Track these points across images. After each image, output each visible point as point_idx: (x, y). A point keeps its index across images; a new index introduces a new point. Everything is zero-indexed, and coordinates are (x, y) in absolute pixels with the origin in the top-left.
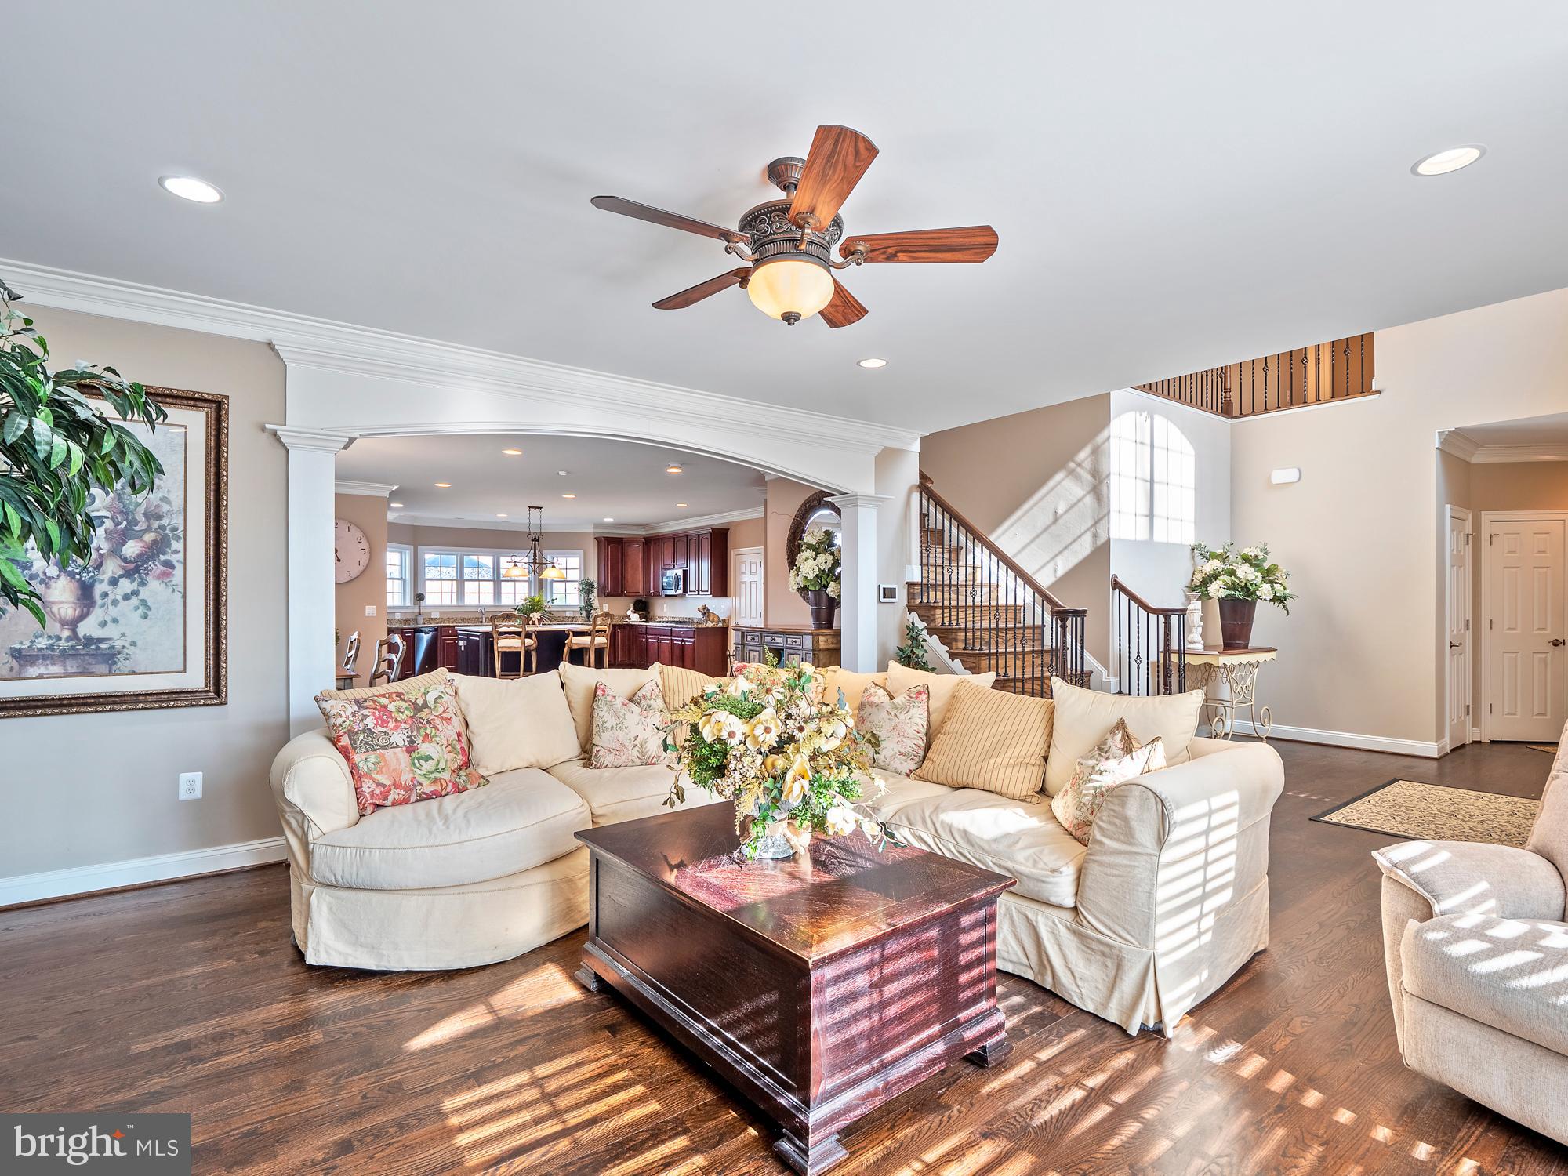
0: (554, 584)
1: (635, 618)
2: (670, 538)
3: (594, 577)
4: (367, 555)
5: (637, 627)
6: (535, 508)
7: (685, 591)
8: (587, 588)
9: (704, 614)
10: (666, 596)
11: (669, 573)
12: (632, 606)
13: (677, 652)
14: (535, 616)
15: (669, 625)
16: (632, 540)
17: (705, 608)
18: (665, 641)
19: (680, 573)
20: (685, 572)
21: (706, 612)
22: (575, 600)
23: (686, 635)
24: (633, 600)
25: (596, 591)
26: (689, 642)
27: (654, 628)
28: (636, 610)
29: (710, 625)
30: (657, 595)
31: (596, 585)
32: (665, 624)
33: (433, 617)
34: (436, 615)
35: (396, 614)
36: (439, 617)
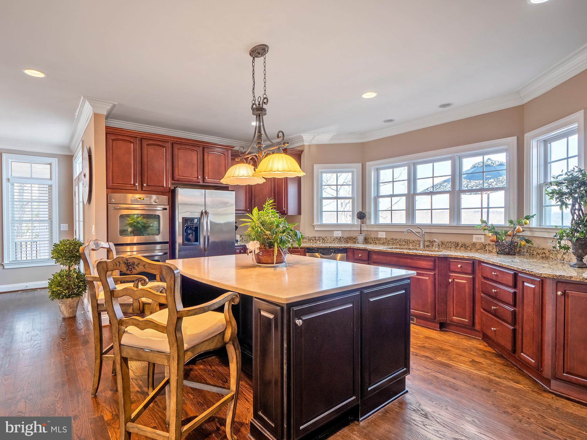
33: (379, 236)
34: (382, 235)
35: (334, 231)
36: (384, 237)
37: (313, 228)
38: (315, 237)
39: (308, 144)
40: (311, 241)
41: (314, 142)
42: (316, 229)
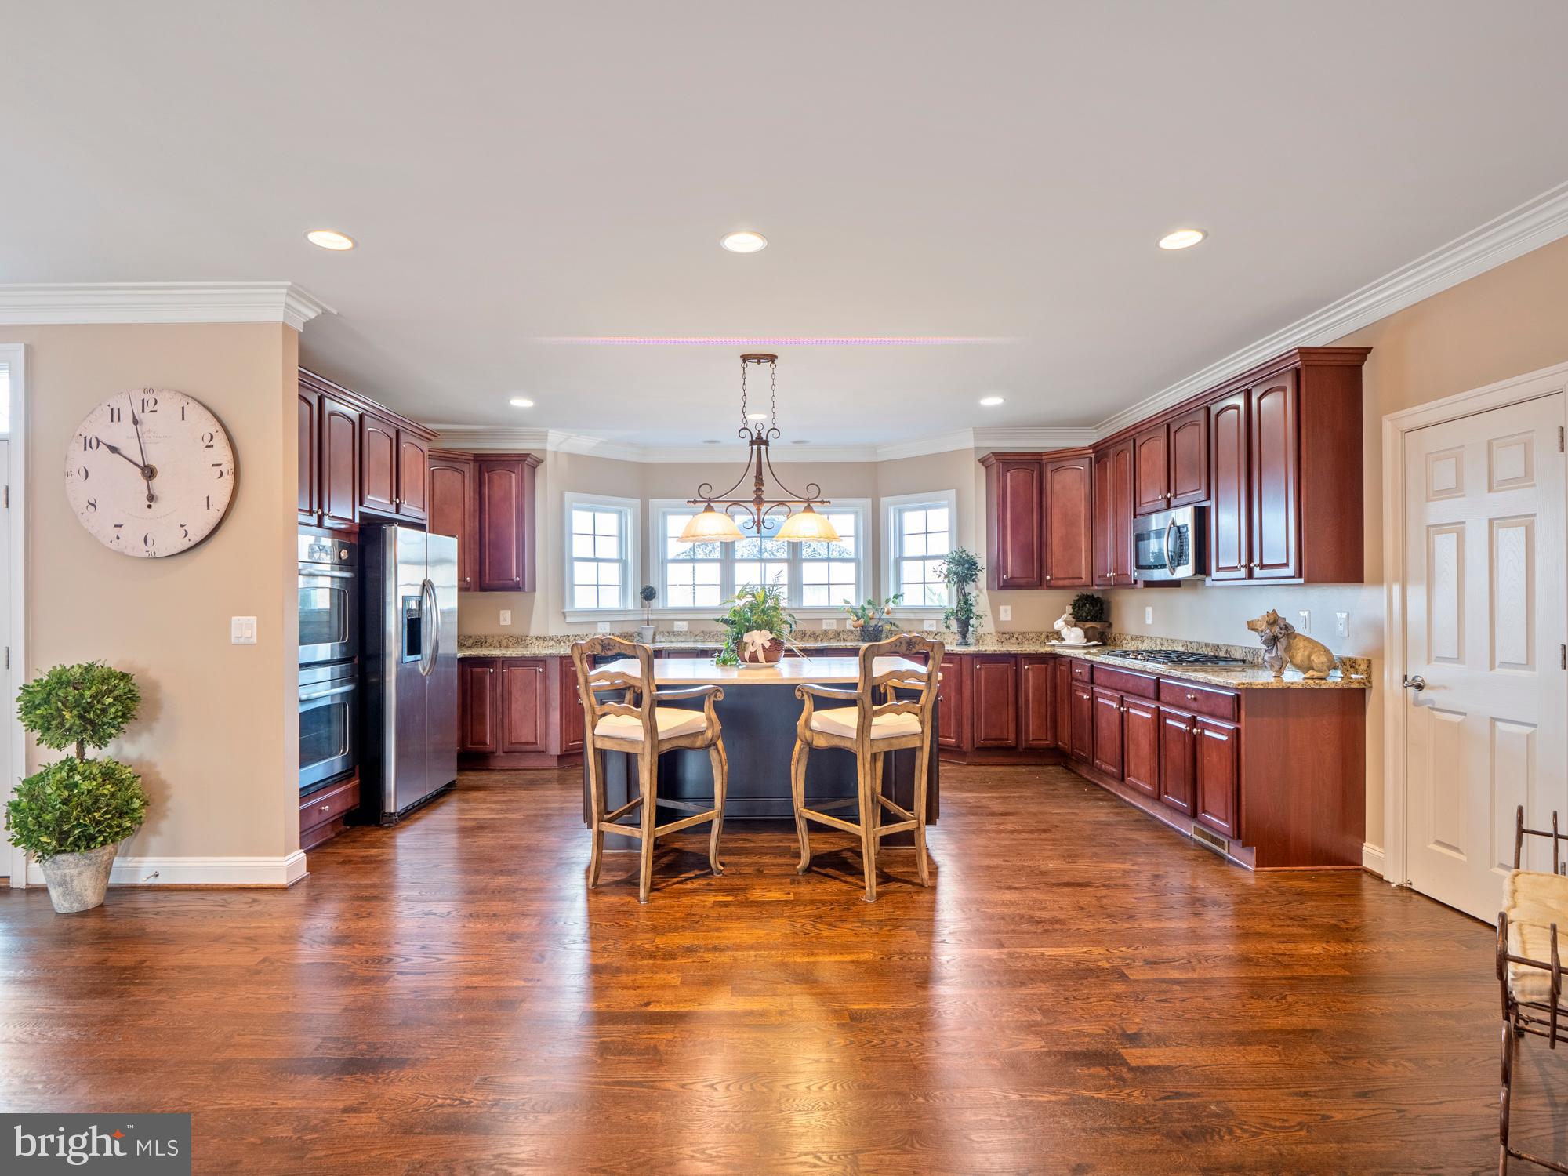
0: (906, 565)
1: (1072, 640)
2: (1158, 426)
3: (979, 549)
4: (228, 482)
5: (1071, 662)
6: (759, 358)
7: (1202, 567)
8: (963, 570)
9: (1273, 641)
10: (1149, 584)
11: (1157, 522)
12: (1069, 609)
13: (1176, 752)
14: (758, 639)
15: (1151, 666)
16: (1063, 457)
17: (1273, 620)
18: (1141, 713)
19: (1184, 517)
20: (1202, 516)
21: (1279, 633)
22: (943, 596)
23: (1207, 702)
24: (1071, 596)
25: (982, 577)
26: (1218, 732)
27: (1110, 672)
28: (1078, 618)
29: (1293, 677)
30: (1124, 583)
31: (982, 563)
32: (1139, 664)
33: (675, 629)
34: (680, 626)
35: (599, 624)
36: (686, 629)
37: (563, 618)
38: (568, 636)
39: (554, 449)
40: (562, 644)
41: (565, 448)
42: (569, 620)
